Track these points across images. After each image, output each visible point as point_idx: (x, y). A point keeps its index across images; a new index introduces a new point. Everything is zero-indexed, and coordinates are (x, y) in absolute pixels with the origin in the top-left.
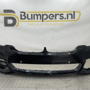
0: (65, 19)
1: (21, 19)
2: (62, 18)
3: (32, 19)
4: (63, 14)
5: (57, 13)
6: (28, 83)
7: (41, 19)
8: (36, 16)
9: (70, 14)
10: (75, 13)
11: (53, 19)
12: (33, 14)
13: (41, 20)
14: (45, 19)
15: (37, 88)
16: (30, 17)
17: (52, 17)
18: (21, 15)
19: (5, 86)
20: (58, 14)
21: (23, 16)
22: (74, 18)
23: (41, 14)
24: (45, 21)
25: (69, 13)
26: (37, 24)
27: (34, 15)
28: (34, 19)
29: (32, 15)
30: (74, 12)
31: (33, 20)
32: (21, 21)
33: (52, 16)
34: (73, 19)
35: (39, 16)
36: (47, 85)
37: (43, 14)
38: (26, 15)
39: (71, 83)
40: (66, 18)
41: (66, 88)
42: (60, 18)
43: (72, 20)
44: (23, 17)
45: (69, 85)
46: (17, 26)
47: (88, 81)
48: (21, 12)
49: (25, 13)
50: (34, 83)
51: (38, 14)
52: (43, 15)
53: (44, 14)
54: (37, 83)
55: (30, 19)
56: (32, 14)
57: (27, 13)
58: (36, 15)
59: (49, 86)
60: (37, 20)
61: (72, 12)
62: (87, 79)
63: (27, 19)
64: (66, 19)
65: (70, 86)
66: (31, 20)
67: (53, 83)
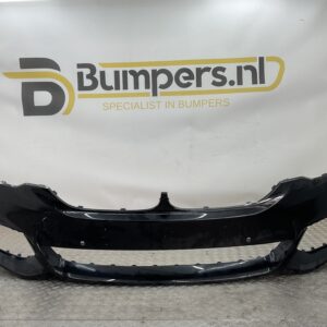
0: (232, 83)
1: (80, 89)
2: (219, 80)
3: (117, 88)
4: (223, 69)
5: (202, 66)
6: (113, 305)
7: (147, 87)
8: (131, 78)
9: (247, 68)
10: (266, 64)
11: (188, 85)
12: (121, 70)
13: (150, 90)
14: (163, 87)
15: (143, 320)
16: (110, 81)
17: (185, 78)
18: (80, 75)
19: (35, 316)
20: (208, 69)
21: (88, 77)
22: (262, 81)
23: (149, 70)
24: (162, 94)
25: (243, 65)
26: (135, 104)
27: (125, 73)
28: (125, 87)
29: (117, 73)
30: (261, 60)
31: (121, 91)
32: (80, 96)
33: (186, 74)
34: (259, 85)
35: (142, 78)
36: (178, 310)
37: (154, 71)
38: (97, 76)
39: (257, 299)
40: (236, 81)
41: (243, 317)
42: (214, 83)
43: (255, 86)
44: (87, 83)
45: (251, 307)
46: (67, 113)
47: (317, 292)
48: (80, 66)
49: (92, 68)
50: (132, 304)
51: (137, 70)
52: (155, 73)
53: (158, 68)
54: (144, 304)
55: (110, 88)
56: (117, 69)
57: (99, 69)
58: (132, 72)
59: (182, 312)
60: (136, 91)
61: (253, 59)
62: (313, 287)
63: (99, 90)
64: (236, 86)
65: (255, 309)
66: (113, 91)
67: (197, 303)
